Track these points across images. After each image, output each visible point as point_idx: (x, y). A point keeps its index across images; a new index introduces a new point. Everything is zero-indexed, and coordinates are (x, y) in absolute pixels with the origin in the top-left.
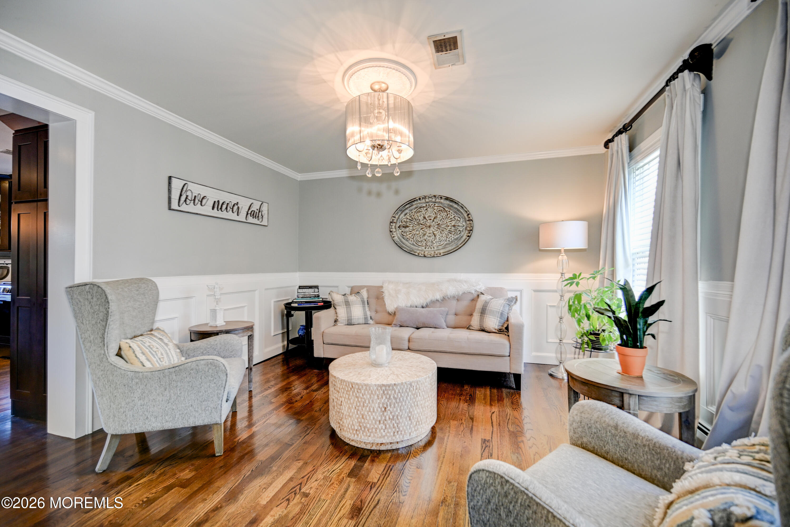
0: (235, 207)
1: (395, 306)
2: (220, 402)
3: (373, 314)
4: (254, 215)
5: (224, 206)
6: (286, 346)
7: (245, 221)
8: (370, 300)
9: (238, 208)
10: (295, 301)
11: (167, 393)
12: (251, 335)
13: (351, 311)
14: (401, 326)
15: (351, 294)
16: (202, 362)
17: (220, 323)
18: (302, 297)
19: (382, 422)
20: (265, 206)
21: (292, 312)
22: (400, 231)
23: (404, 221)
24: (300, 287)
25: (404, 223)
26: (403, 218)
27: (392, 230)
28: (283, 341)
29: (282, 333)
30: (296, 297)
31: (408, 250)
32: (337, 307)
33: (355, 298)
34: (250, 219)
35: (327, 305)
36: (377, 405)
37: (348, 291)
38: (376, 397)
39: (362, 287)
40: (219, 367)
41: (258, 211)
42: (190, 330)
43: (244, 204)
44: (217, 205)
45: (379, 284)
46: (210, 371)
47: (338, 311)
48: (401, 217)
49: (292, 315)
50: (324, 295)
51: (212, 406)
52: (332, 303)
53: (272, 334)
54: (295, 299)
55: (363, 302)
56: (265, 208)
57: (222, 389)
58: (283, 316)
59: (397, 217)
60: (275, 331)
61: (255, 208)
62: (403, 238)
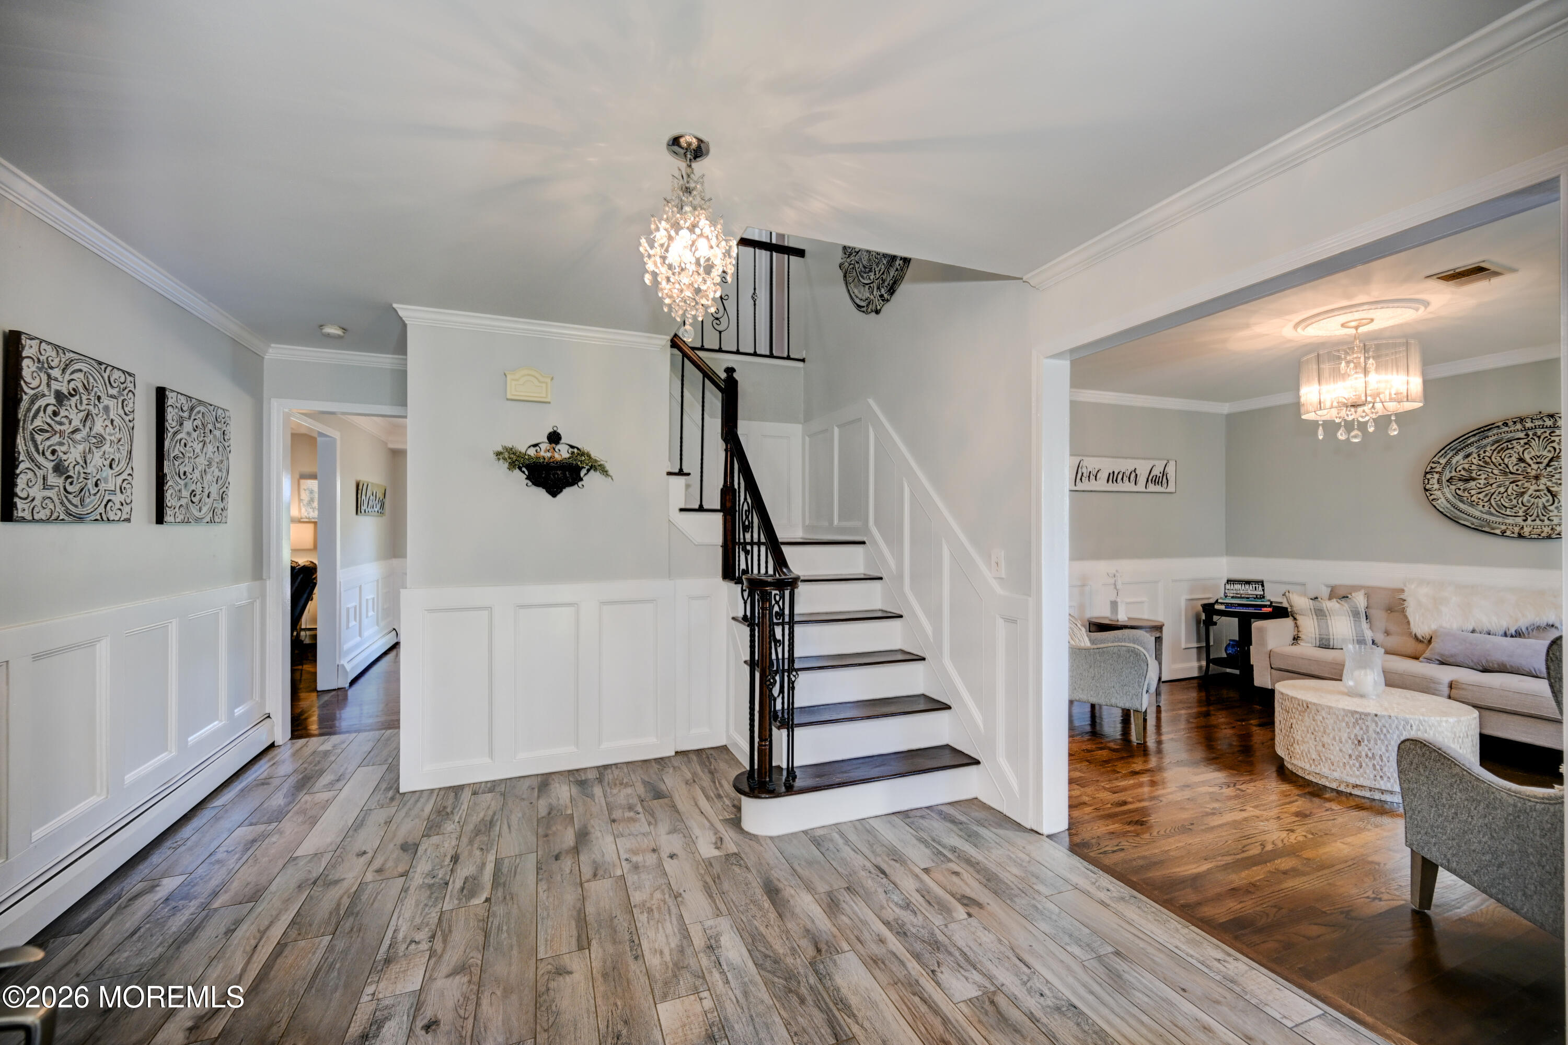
0: (1133, 476)
1: (1434, 627)
2: (1141, 690)
3: (1380, 637)
4: (1157, 481)
5: (1120, 477)
6: (1204, 668)
7: (1144, 490)
8: (1372, 612)
9: (1136, 475)
10: (1219, 601)
11: (1091, 670)
12: (1159, 637)
13: (1328, 626)
14: (1442, 663)
15: (1330, 599)
16: (1124, 648)
17: (1122, 617)
18: (1232, 597)
19: (1354, 757)
20: (1172, 464)
21: (1215, 618)
22: (1453, 487)
23: (1464, 469)
24: (1229, 581)
25: (1463, 473)
26: (1462, 462)
27: (1428, 487)
28: (1199, 659)
29: (1197, 648)
30: (1222, 595)
31: (1473, 524)
32: (1298, 617)
33: (1337, 605)
34: (1152, 488)
35: (1280, 612)
36: (1346, 735)
37: (1325, 592)
38: (1344, 724)
39: (1356, 588)
40: (1140, 656)
41: (1161, 475)
42: (1089, 621)
43: (1142, 471)
44: (1113, 477)
45: (1399, 585)
46: (1132, 658)
47: (1299, 623)
48: (1454, 461)
49: (1215, 624)
50: (1273, 595)
51: (1133, 692)
52: (1289, 610)
53: (1183, 646)
54: (1221, 598)
55: (1356, 614)
56: (1171, 470)
57: (1143, 678)
58: (1198, 622)
59: (1443, 461)
60: (1186, 642)
61: (1157, 472)
62: (1462, 501)
